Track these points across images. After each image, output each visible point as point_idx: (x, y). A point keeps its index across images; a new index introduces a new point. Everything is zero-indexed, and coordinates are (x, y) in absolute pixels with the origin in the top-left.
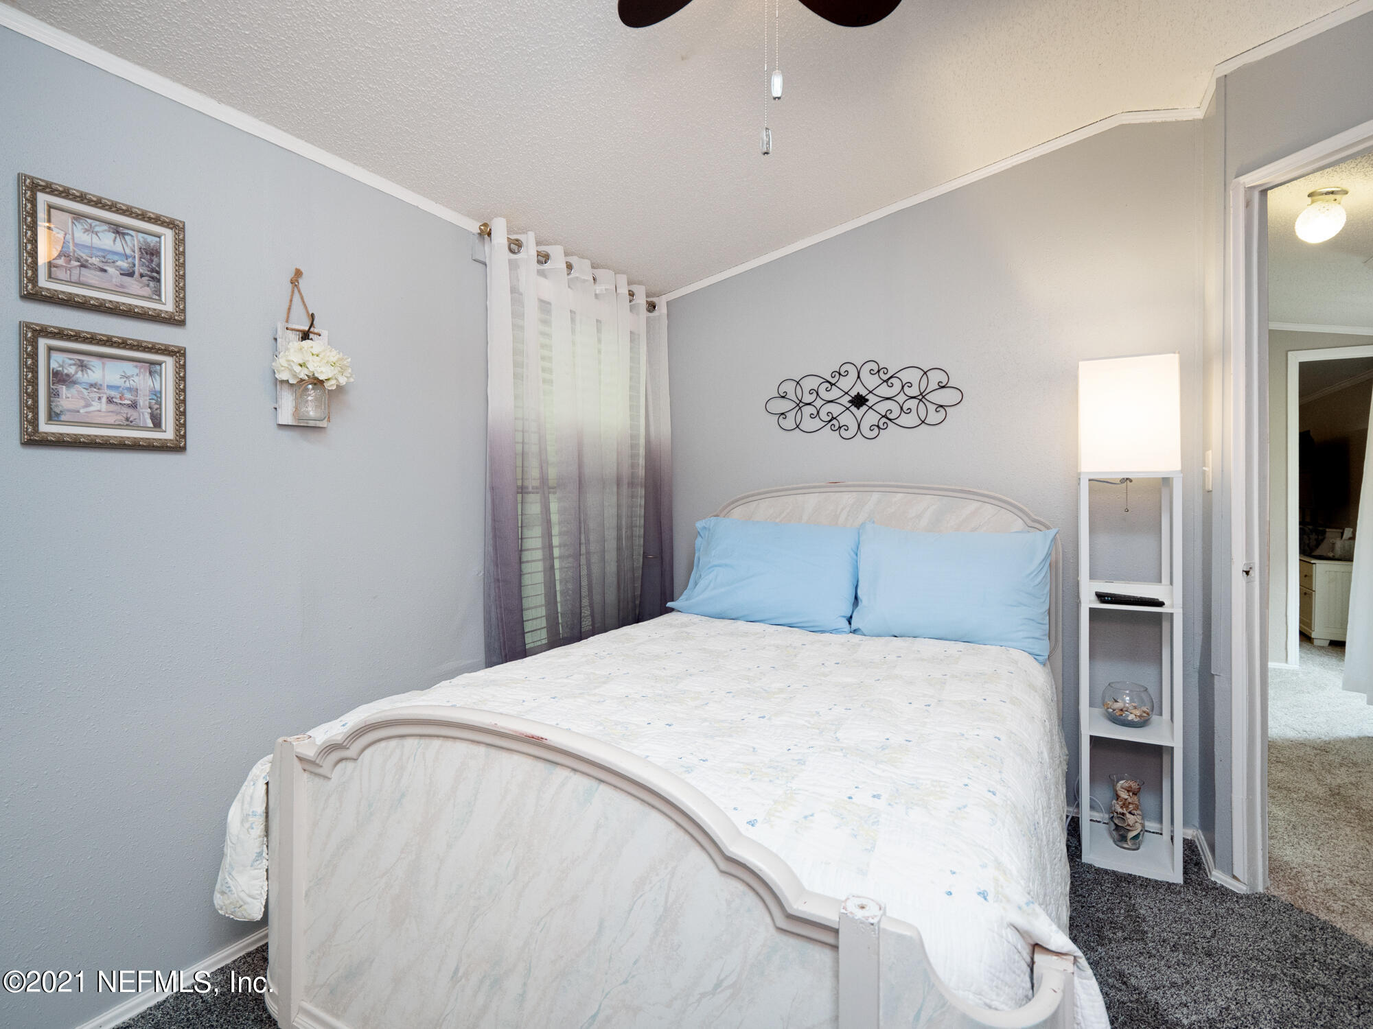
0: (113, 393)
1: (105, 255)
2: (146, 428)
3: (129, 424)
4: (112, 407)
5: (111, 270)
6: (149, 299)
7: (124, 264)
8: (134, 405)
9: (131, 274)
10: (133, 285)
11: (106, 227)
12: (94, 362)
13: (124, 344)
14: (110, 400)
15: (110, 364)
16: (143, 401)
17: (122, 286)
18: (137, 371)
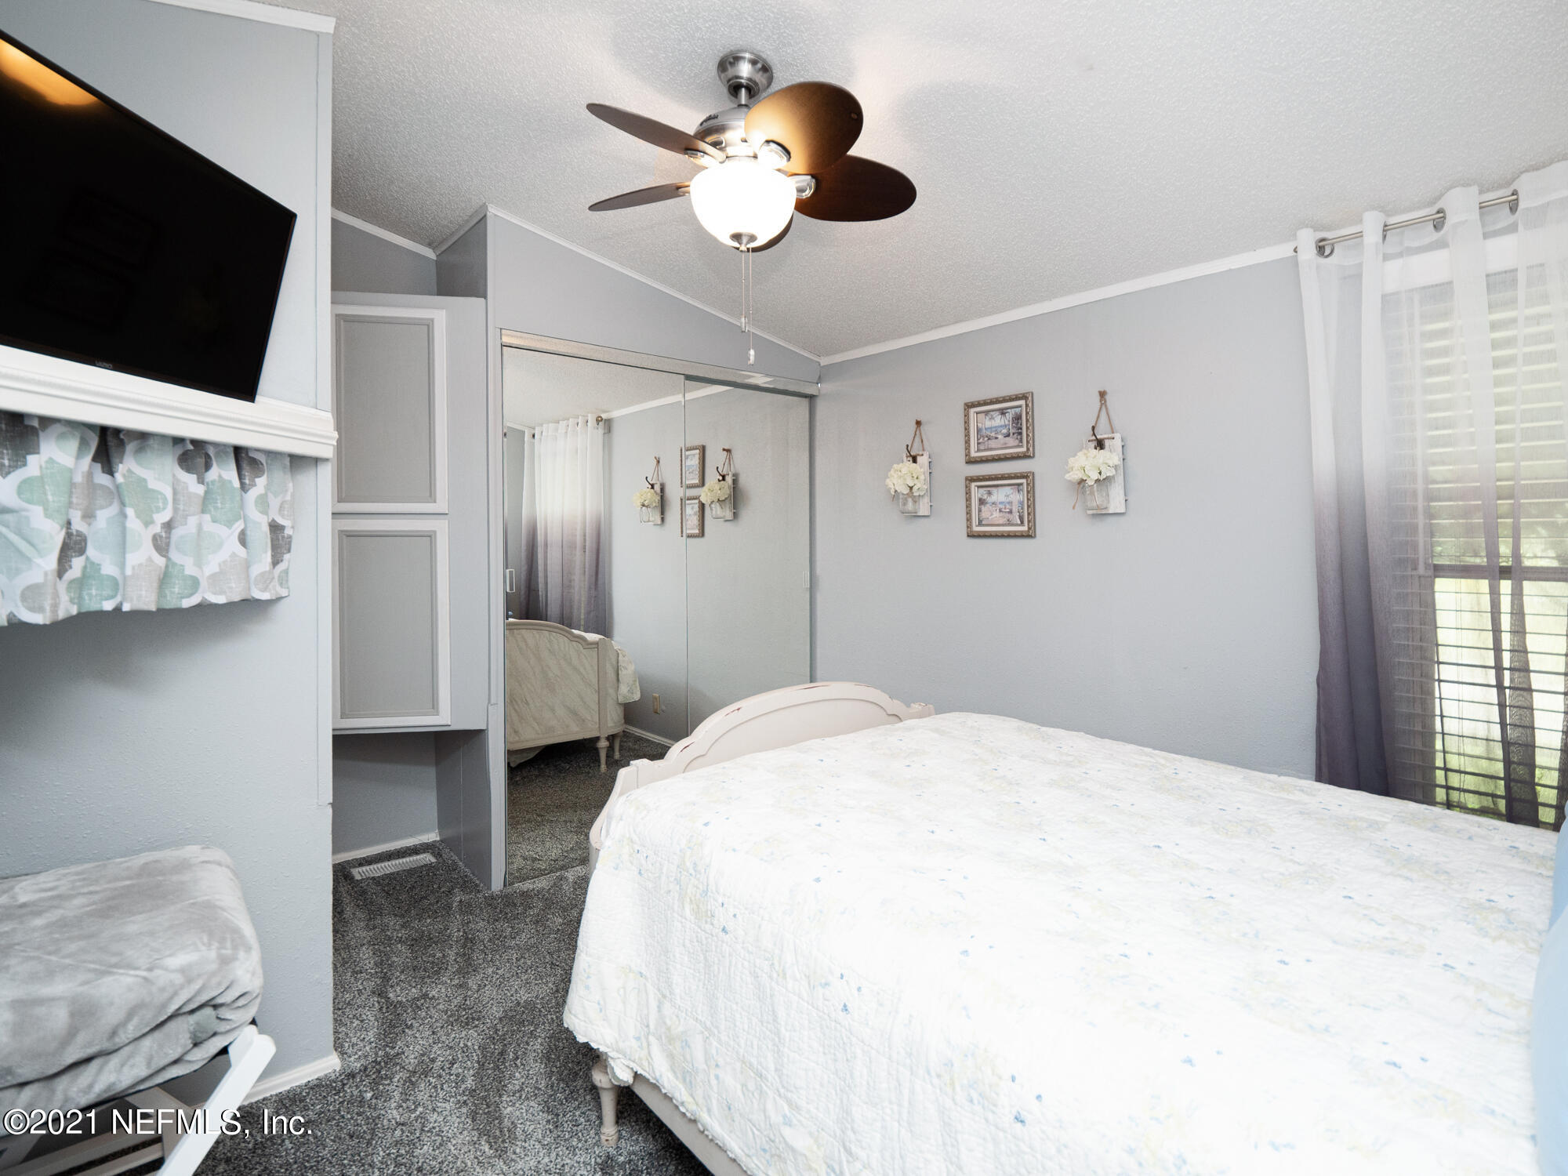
0: (1001, 506)
1: (996, 429)
2: (1017, 525)
3: (1010, 524)
4: (1001, 514)
5: (1000, 437)
6: (1018, 446)
7: (1005, 431)
8: (1011, 512)
9: (1008, 435)
10: (1011, 441)
11: (998, 413)
12: (994, 490)
13: (1003, 477)
14: (1000, 511)
15: (1000, 489)
16: (1015, 509)
17: (1006, 444)
18: (1012, 491)
